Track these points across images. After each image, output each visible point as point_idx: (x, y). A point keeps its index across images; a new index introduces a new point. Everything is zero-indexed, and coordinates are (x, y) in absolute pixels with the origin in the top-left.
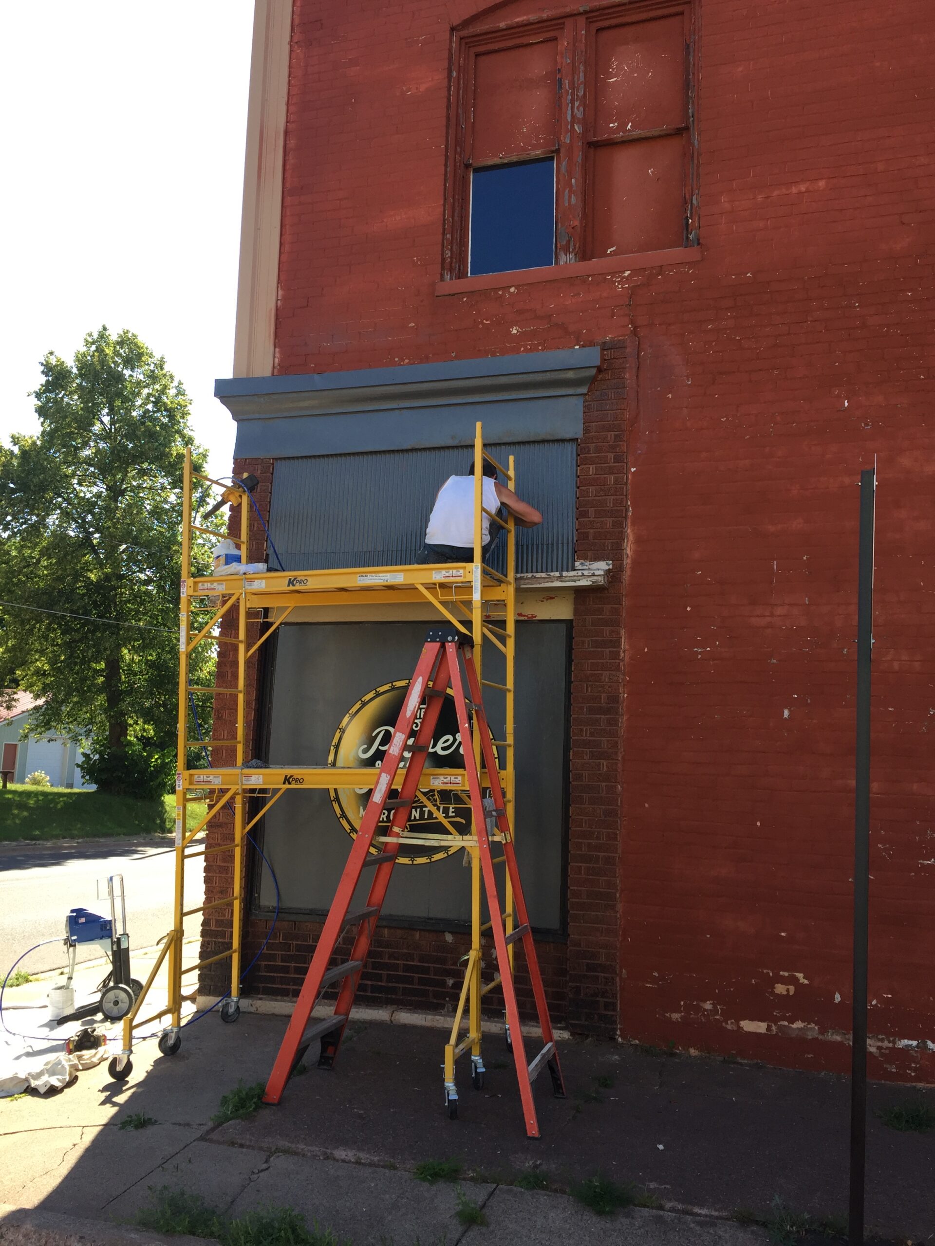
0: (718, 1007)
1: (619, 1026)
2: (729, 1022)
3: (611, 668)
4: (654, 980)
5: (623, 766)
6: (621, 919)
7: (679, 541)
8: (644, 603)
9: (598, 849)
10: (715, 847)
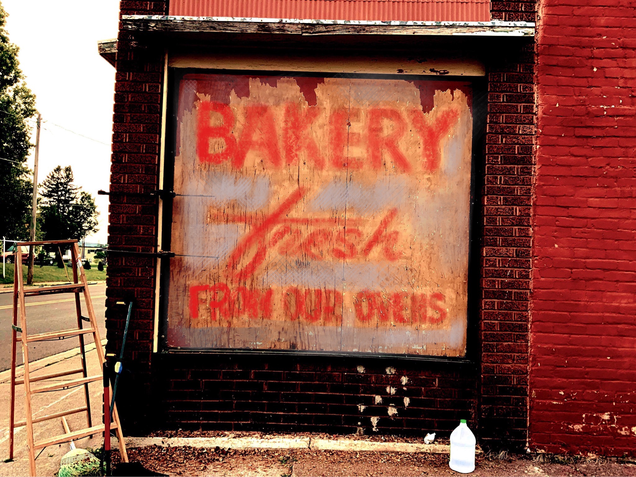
0: (615, 417)
1: (527, 440)
2: (623, 429)
3: (525, 121)
4: (561, 398)
5: (534, 211)
6: (531, 347)
7: (586, 8)
8: (554, 63)
9: (510, 285)
10: (617, 281)
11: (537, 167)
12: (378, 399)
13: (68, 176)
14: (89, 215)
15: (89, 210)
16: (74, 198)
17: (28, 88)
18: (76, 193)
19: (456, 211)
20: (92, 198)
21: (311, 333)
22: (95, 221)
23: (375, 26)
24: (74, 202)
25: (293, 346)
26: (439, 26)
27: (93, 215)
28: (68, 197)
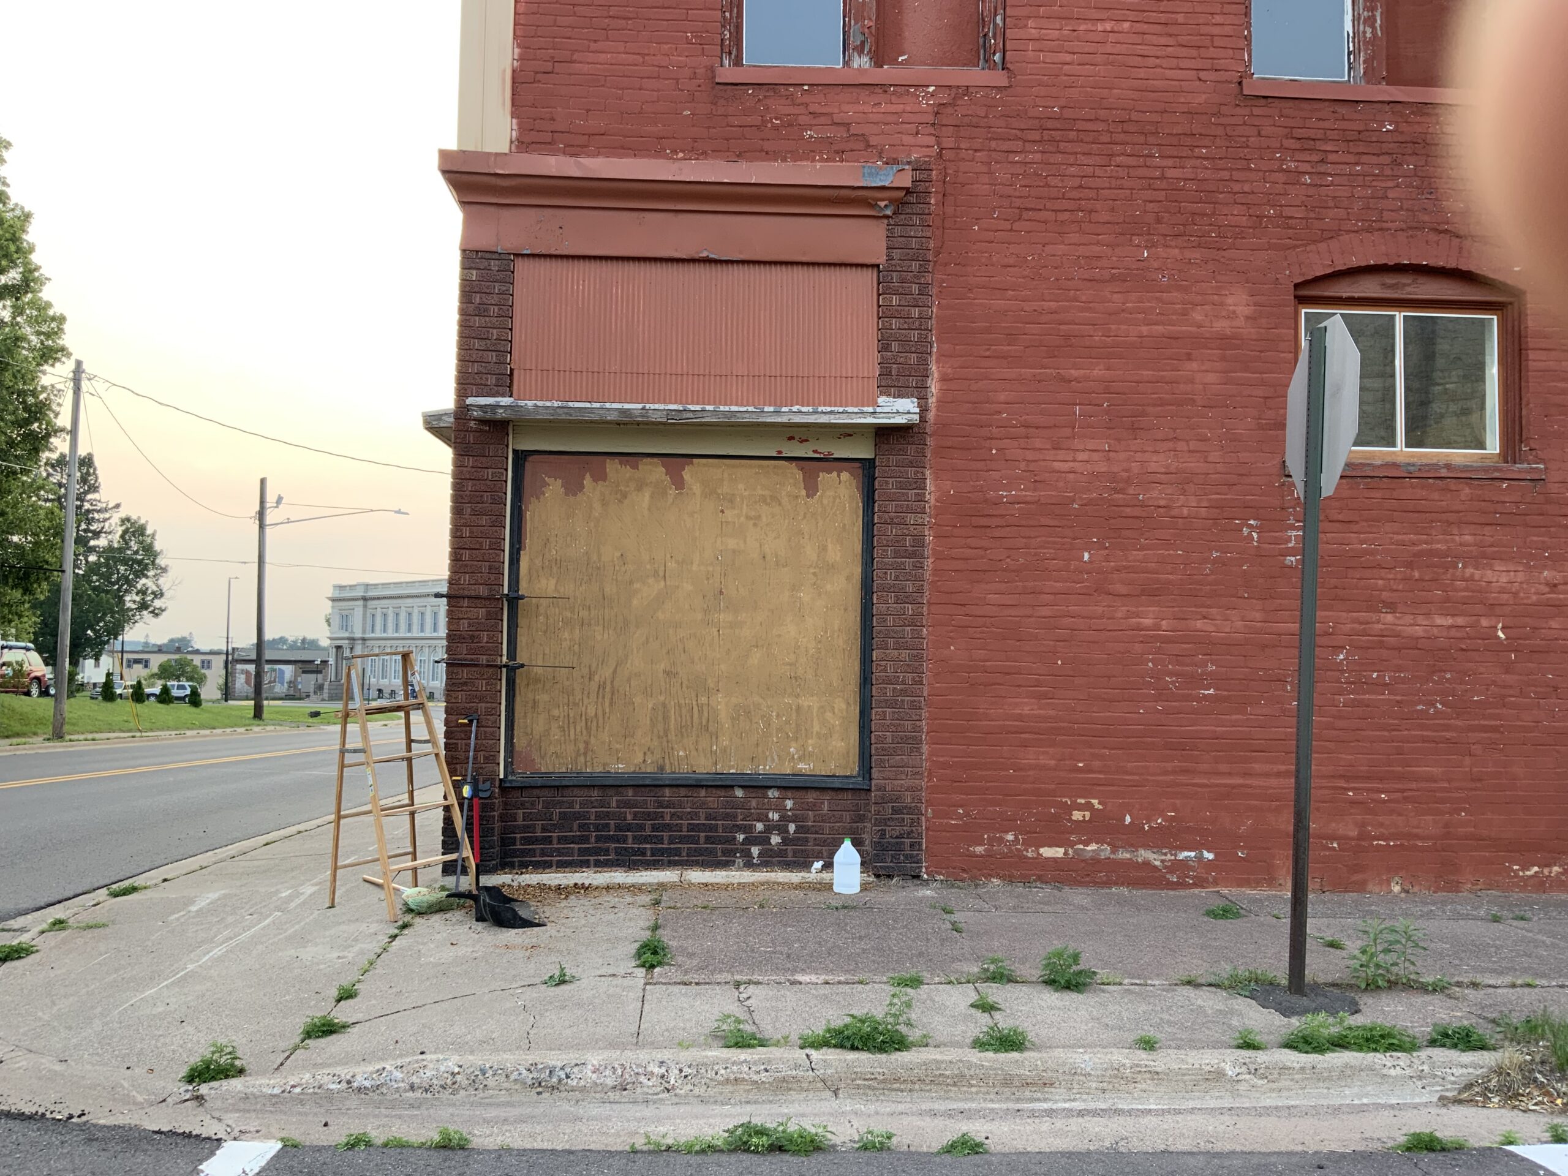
0: (1019, 837)
1: (924, 865)
2: (1030, 850)
3: (916, 509)
4: (959, 817)
5: (929, 610)
6: (926, 760)
7: (985, 382)
8: (949, 444)
9: (903, 693)
10: (1019, 686)
11: (930, 560)
12: (760, 826)
13: (84, 480)
14: (141, 574)
15: (140, 562)
16: (100, 532)
17: (45, 298)
18: (105, 520)
19: (846, 610)
20: (149, 531)
21: (681, 753)
22: (155, 588)
23: (747, 412)
24: (102, 542)
25: (662, 768)
26: (815, 412)
27: (151, 573)
28: (85, 531)
